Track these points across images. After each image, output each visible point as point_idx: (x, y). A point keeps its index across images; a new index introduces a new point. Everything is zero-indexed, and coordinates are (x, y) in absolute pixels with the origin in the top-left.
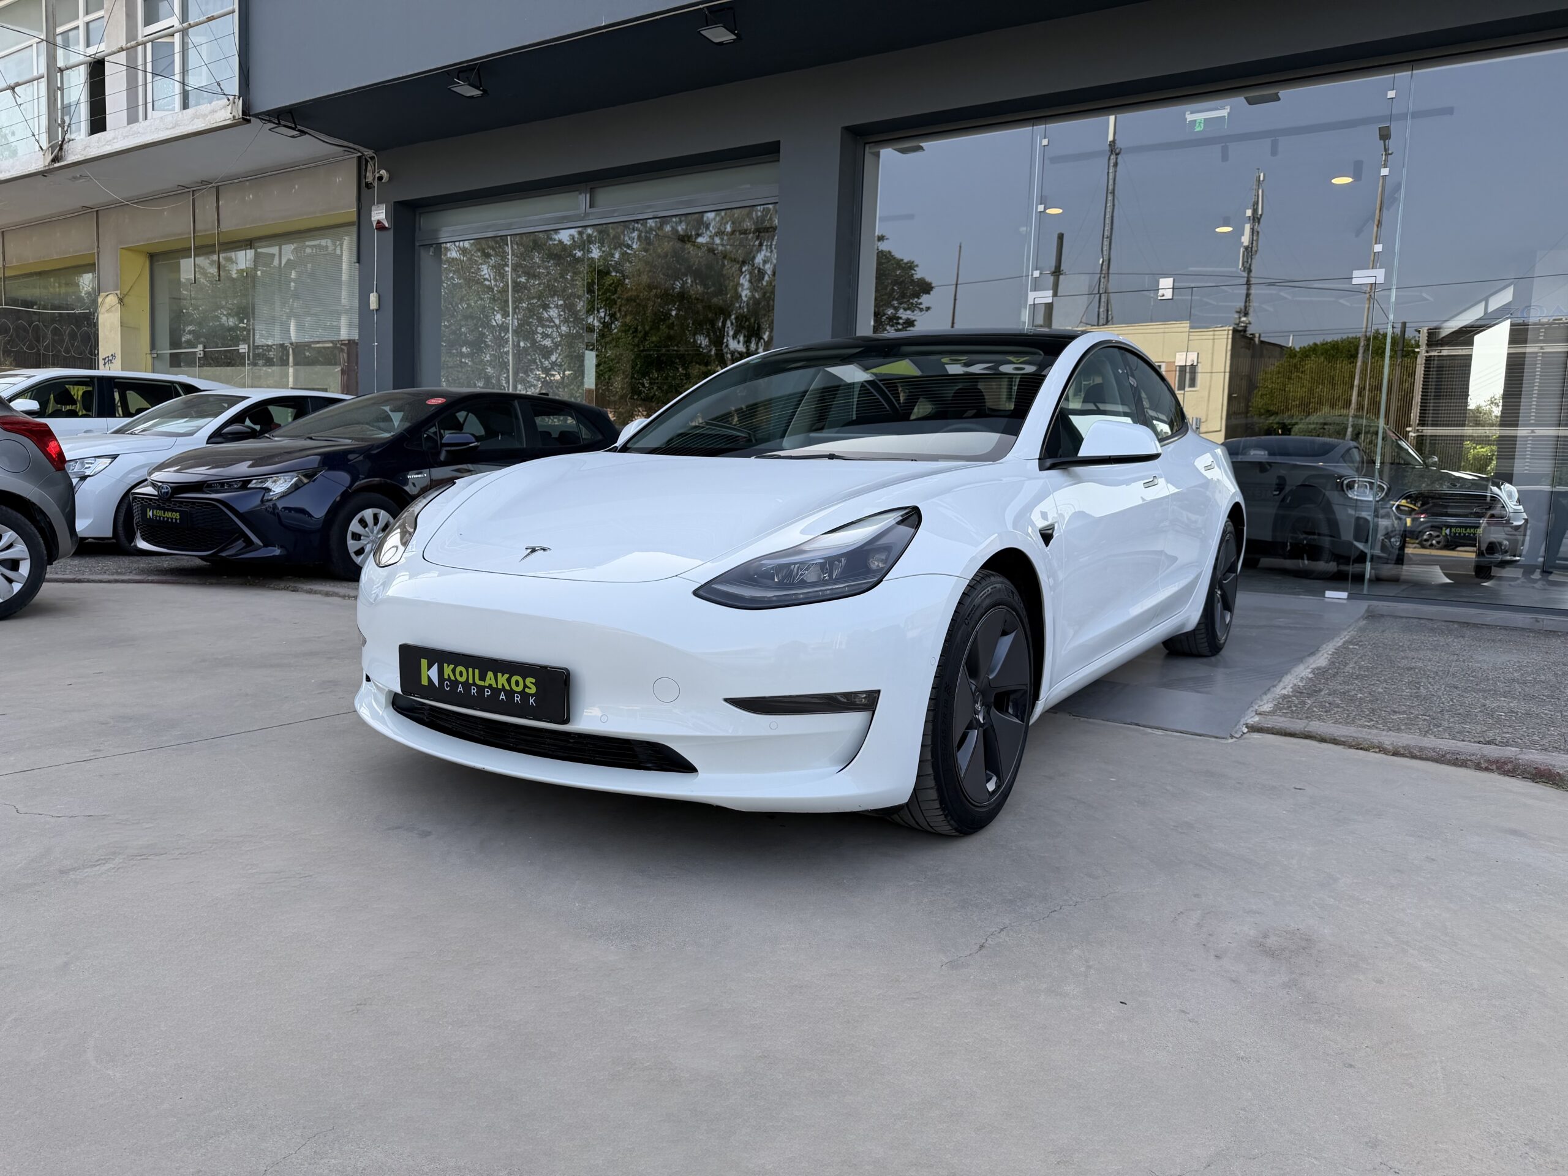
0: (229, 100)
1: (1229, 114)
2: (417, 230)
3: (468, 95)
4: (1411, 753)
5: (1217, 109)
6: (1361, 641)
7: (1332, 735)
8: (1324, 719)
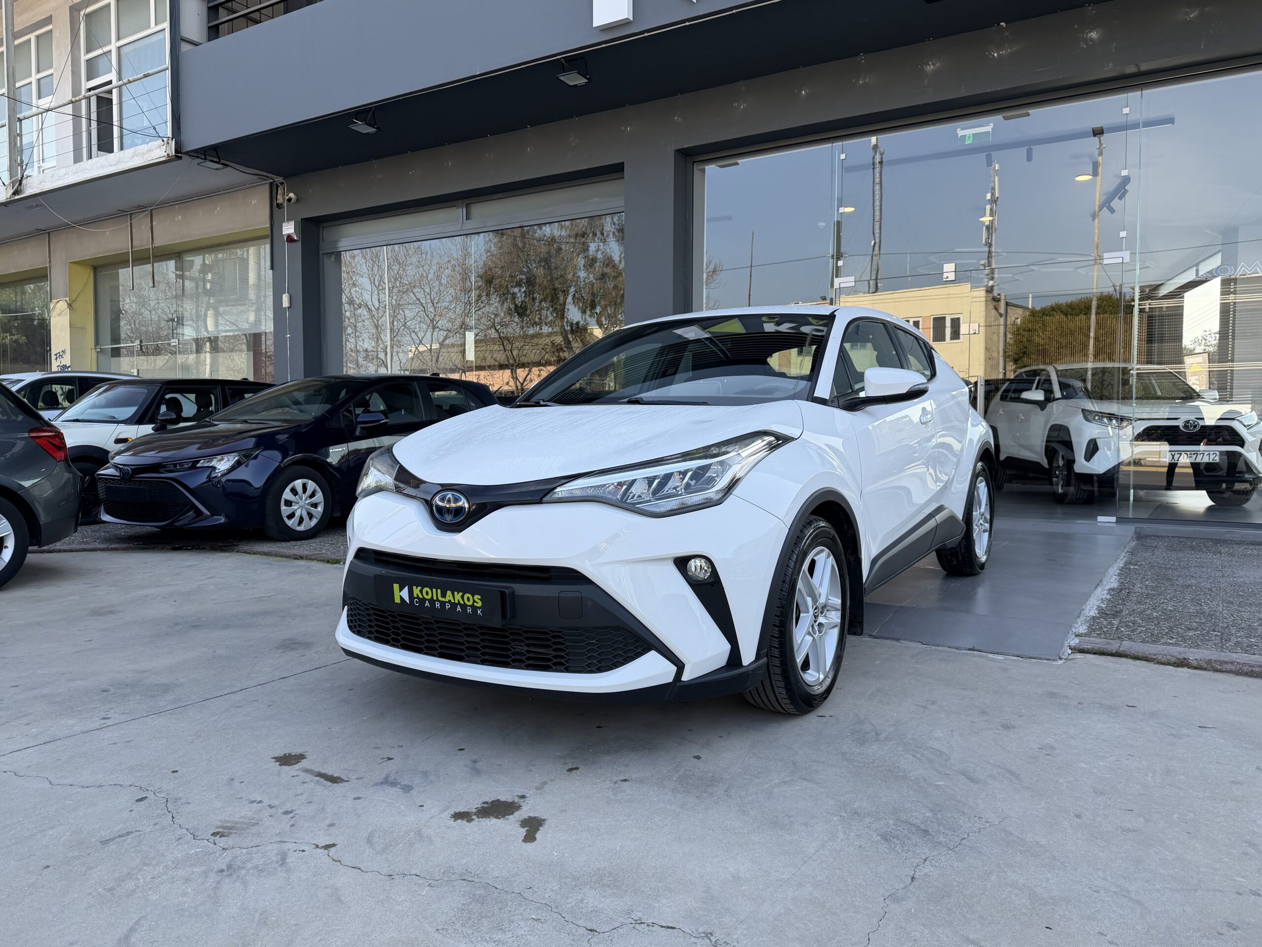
0: (163, 141)
1: (992, 129)
2: (321, 242)
3: (365, 132)
5: (982, 126)
6: (1139, 562)
7: (1144, 653)
8: (1133, 638)
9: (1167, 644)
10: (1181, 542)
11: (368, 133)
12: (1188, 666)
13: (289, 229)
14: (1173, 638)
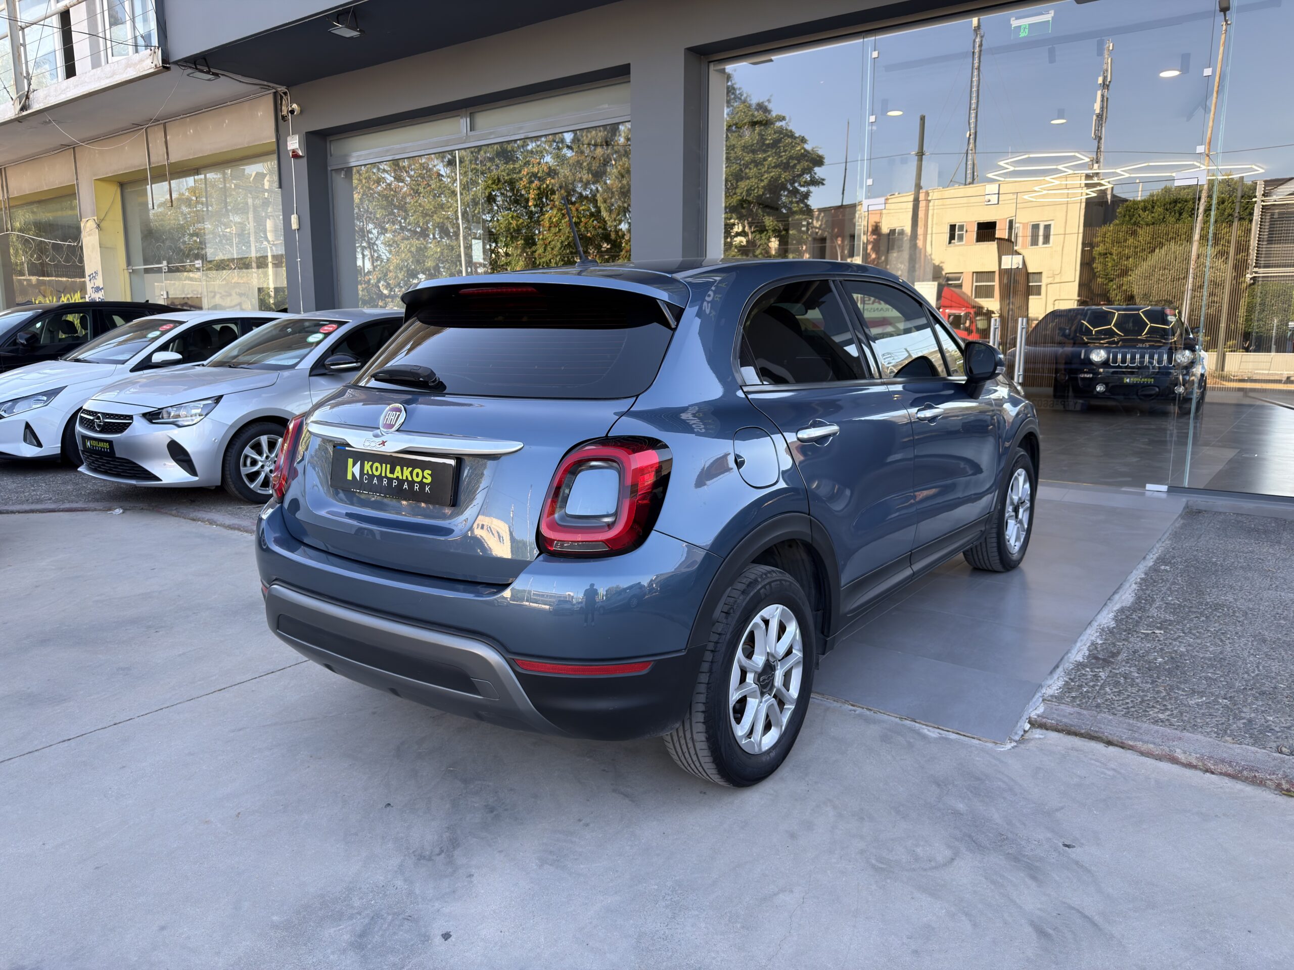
0: (151, 50)
2: (329, 157)
3: (348, 36)
4: (1204, 765)
6: (1174, 557)
7: (1121, 737)
8: (1114, 708)
9: (1156, 722)
10: (1238, 522)
11: (352, 38)
12: (1174, 760)
13: (294, 143)
14: (1167, 709)
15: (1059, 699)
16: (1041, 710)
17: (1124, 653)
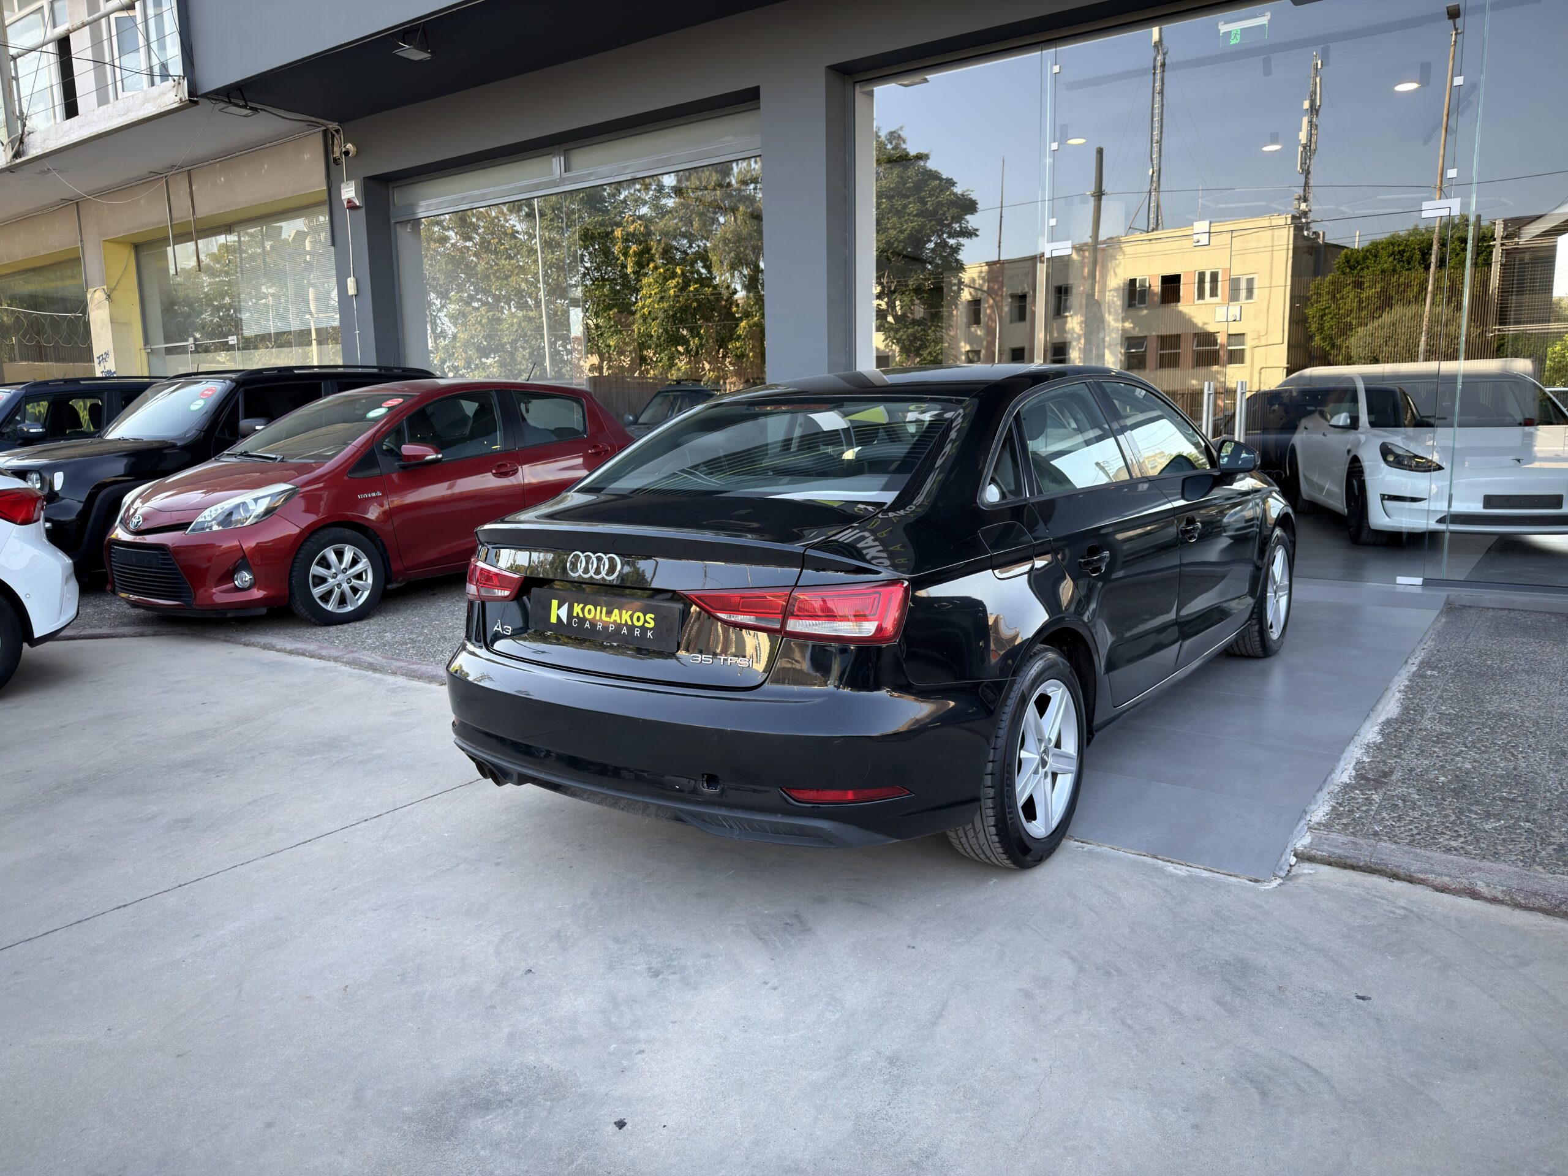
0: (174, 81)
1: (1269, 21)
2: (392, 207)
3: (417, 58)
4: (1512, 899)
5: (1256, 17)
6: (1441, 661)
7: (1408, 870)
8: (1396, 836)
9: (1448, 850)
10: (1511, 618)
11: (421, 61)
12: (1474, 895)
13: (349, 192)
14: (1460, 836)
15: (1327, 826)
16: (1307, 839)
17: (1398, 771)
